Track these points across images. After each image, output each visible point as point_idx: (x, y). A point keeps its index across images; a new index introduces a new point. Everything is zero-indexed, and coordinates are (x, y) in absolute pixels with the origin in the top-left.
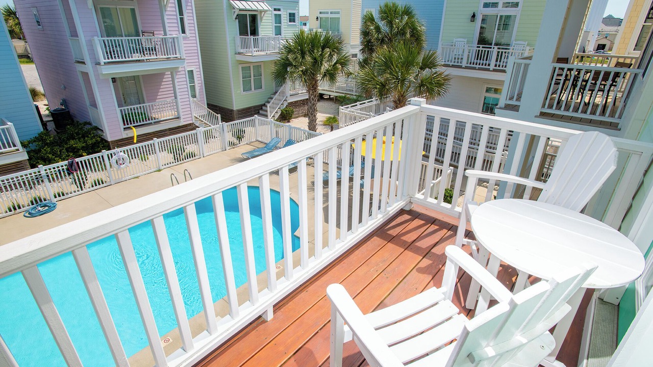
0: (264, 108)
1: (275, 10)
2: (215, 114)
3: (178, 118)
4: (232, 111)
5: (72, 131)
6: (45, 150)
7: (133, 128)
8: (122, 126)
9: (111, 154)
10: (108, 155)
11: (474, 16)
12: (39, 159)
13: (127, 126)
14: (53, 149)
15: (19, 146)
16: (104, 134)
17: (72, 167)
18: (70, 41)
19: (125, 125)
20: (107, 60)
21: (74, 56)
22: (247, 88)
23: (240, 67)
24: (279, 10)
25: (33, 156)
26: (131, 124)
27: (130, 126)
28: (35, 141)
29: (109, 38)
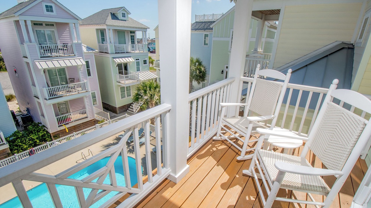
0: (132, 105)
1: (136, 60)
2: (106, 113)
3: (87, 117)
4: (116, 108)
5: (32, 129)
6: (18, 141)
7: (64, 125)
8: (57, 125)
9: (51, 144)
10: (50, 144)
11: (223, 71)
12: (14, 146)
13: (60, 125)
14: (22, 140)
15: (5, 142)
16: (48, 130)
17: (31, 152)
18: (32, 87)
19: (59, 124)
20: (50, 98)
21: (34, 94)
22: (123, 97)
23: (119, 87)
24: (138, 59)
25: (12, 144)
26: (62, 123)
27: (62, 124)
28: (12, 136)
29: (53, 87)
